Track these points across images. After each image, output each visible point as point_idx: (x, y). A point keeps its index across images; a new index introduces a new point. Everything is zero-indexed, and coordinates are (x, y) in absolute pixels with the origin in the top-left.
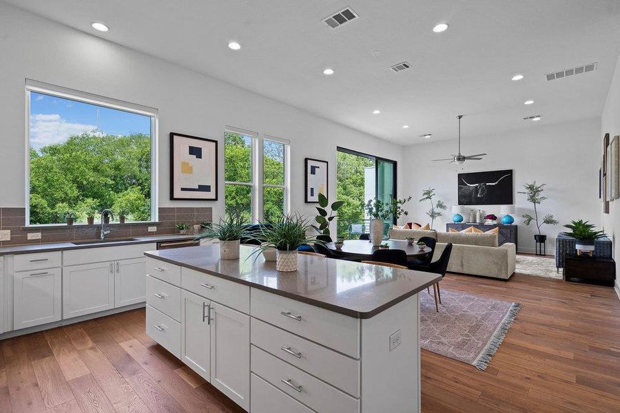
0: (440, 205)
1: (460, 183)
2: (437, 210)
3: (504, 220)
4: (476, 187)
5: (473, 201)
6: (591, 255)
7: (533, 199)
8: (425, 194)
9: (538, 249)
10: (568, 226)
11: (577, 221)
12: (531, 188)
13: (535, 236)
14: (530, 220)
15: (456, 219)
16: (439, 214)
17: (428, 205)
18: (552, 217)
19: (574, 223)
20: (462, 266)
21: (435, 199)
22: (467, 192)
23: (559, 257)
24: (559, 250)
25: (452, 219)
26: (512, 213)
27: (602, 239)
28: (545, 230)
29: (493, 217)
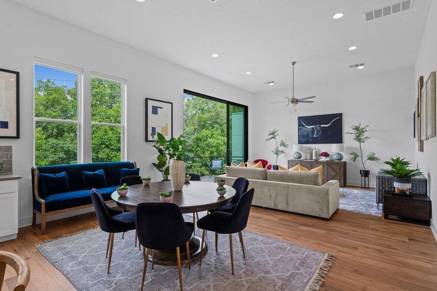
0: (283, 144)
1: (300, 125)
2: (281, 148)
3: (335, 157)
4: (313, 128)
5: (310, 140)
6: (408, 193)
7: (358, 139)
8: (271, 134)
9: (363, 182)
10: (387, 163)
11: (395, 158)
12: (357, 129)
13: (361, 171)
14: (356, 157)
15: (296, 156)
16: (282, 152)
17: (273, 144)
18: (374, 154)
19: (393, 160)
20: (287, 204)
21: (279, 139)
22: (305, 133)
23: (379, 193)
24: (379, 187)
25: (292, 156)
26: (342, 150)
27: (417, 177)
28: (369, 166)
29: (326, 155)
